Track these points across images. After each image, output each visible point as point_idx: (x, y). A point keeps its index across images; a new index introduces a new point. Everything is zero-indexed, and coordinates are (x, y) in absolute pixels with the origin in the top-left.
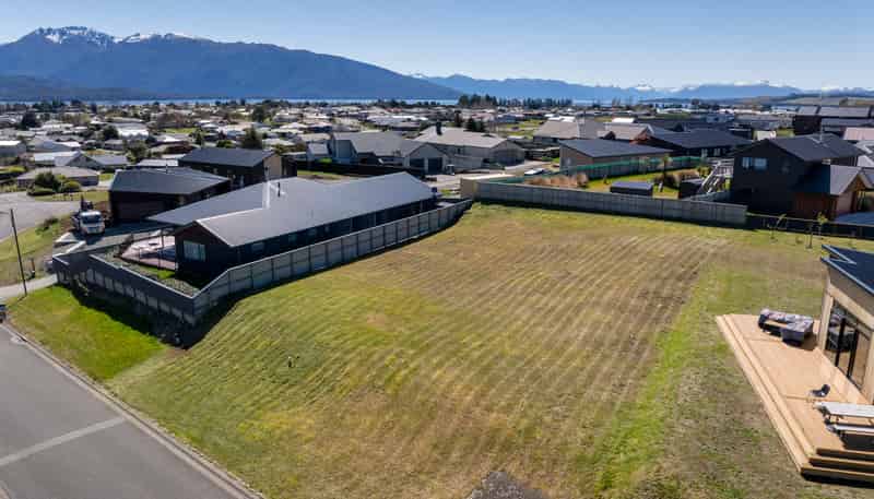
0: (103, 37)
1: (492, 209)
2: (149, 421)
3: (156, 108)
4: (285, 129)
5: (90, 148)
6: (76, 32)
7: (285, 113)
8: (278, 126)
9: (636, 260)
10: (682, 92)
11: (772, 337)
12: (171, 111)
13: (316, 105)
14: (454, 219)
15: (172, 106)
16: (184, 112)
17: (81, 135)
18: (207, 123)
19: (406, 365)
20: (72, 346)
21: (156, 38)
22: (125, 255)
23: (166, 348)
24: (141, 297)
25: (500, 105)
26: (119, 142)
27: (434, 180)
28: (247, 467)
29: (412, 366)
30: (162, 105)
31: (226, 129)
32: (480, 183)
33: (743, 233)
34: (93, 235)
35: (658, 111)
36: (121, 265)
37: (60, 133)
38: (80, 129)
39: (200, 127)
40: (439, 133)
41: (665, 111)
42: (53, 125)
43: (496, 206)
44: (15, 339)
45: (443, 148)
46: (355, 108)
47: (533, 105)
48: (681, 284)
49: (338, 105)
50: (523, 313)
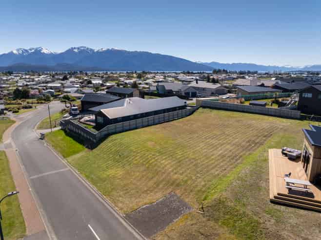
0: (91, 50)
1: (206, 110)
2: (76, 170)
3: (106, 74)
4: (148, 81)
5: (83, 87)
6: (82, 48)
7: (149, 76)
8: (145, 80)
9: (251, 129)
10: (305, 68)
11: (285, 157)
12: (111, 75)
13: (160, 73)
14: (191, 113)
15: (112, 73)
16: (115, 75)
17: (80, 82)
18: (122, 79)
19: (154, 158)
20: (60, 147)
21: (108, 50)
22: (81, 120)
23: (86, 149)
24: (82, 133)
25: (229, 73)
26: (92, 85)
27: (192, 100)
28: (99, 185)
29: (156, 158)
30: (109, 73)
31: (127, 81)
32: (202, 101)
33: (298, 121)
34: (74, 115)
35: (292, 76)
36: (78, 124)
37: (74, 82)
38: (81, 81)
39: (119, 80)
40: (197, 83)
41: (295, 76)
42: (72, 79)
43: (207, 109)
44: (45, 145)
45: (198, 89)
46: (174, 74)
47: (241, 73)
48: (264, 138)
49: (168, 73)
50: (202, 145)
